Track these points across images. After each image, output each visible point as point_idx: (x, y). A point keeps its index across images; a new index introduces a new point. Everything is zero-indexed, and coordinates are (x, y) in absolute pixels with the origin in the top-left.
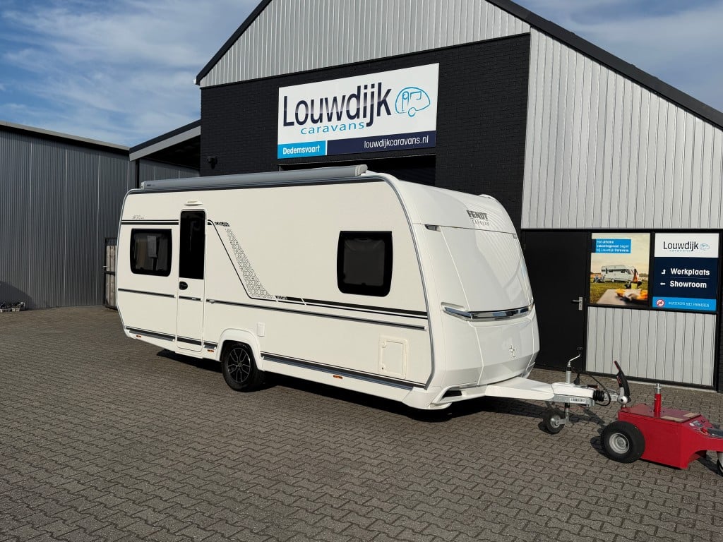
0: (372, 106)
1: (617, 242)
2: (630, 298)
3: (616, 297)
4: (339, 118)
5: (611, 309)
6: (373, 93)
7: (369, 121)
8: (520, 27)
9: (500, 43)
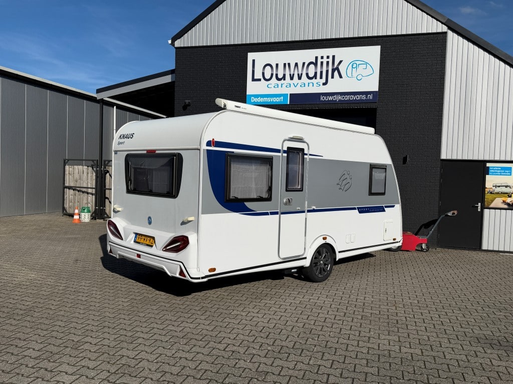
0: (327, 71)
1: (503, 168)
2: (511, 203)
3: (502, 203)
4: (300, 78)
5: (499, 210)
6: (328, 63)
7: (324, 82)
8: (441, 28)
9: (425, 36)
